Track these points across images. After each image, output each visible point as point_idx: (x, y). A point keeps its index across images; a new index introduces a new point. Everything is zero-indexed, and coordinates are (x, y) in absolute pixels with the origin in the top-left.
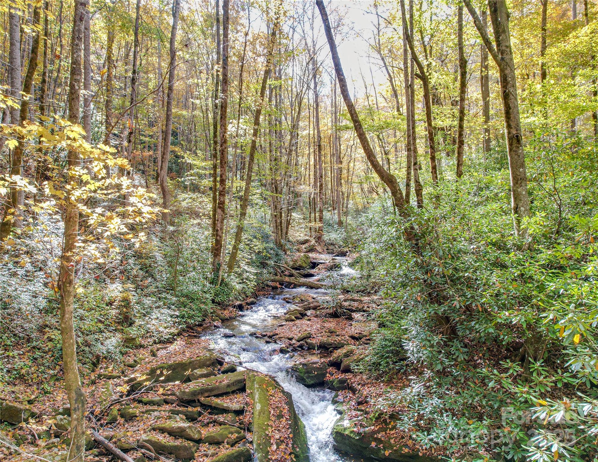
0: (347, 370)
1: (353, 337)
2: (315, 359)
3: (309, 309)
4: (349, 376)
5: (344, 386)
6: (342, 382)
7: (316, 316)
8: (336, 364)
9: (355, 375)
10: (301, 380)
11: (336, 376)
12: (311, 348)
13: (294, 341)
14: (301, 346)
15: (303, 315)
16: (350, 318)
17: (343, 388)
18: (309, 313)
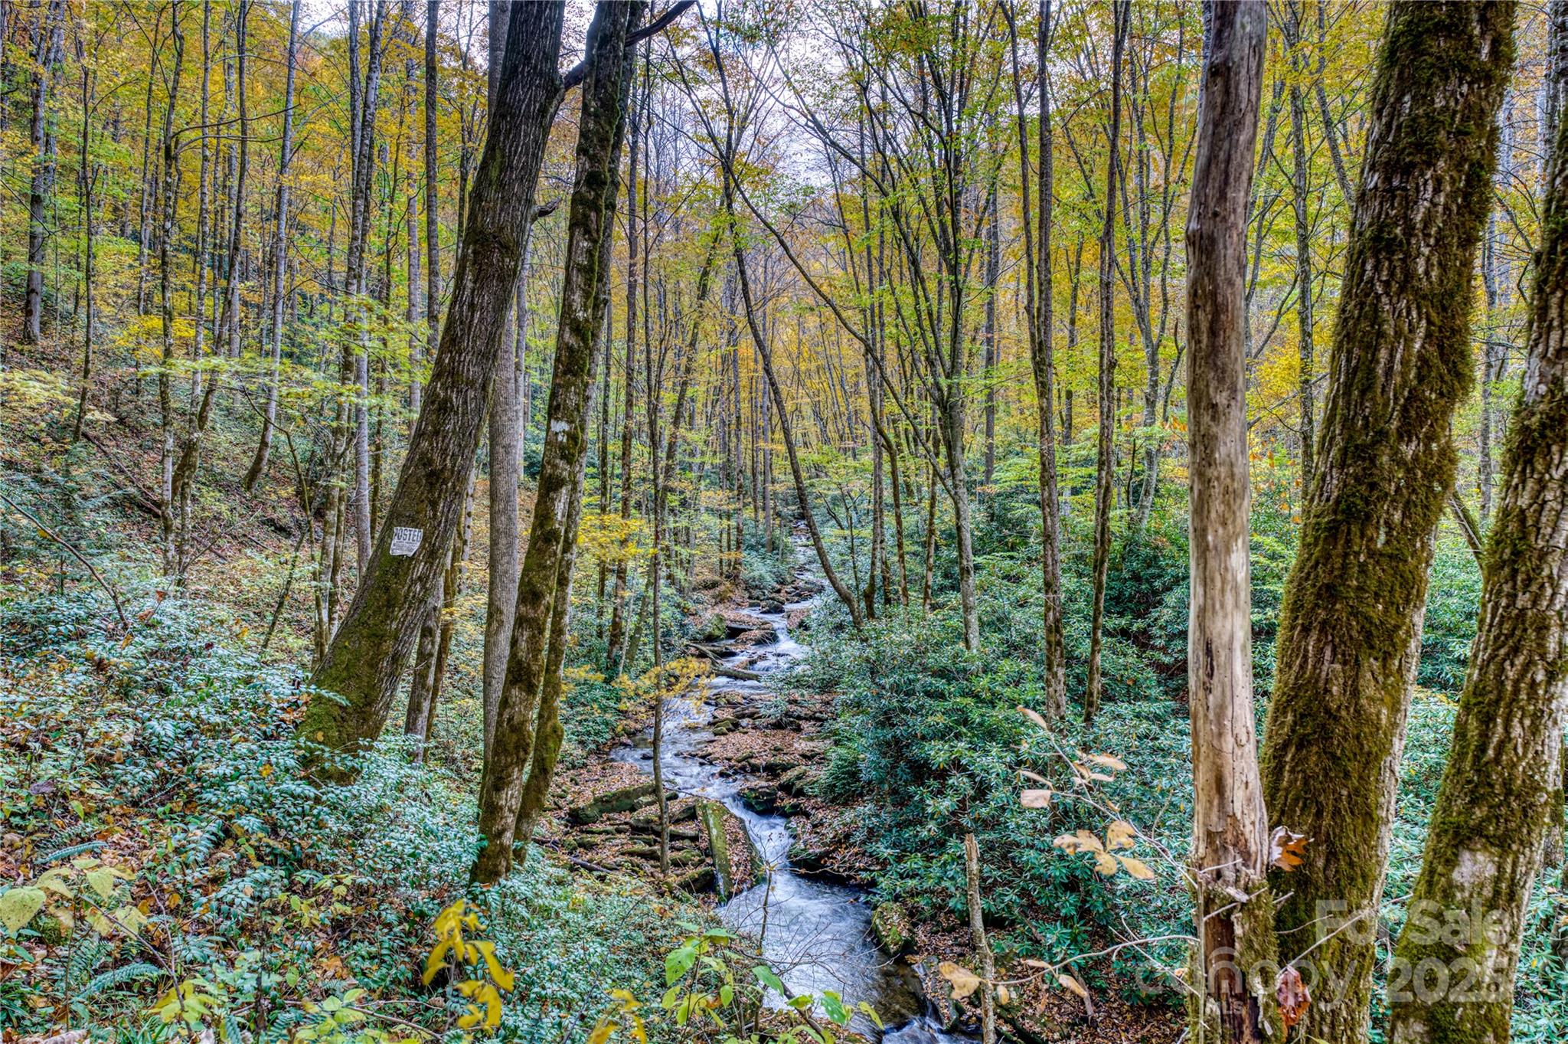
0: (800, 793)
1: (804, 756)
2: (759, 782)
3: (743, 716)
4: (802, 800)
5: (797, 811)
6: (794, 807)
7: (755, 728)
8: (787, 788)
9: (809, 798)
10: (748, 806)
11: (788, 802)
12: (755, 769)
13: (733, 763)
14: (743, 768)
15: (735, 726)
16: (798, 729)
17: (795, 814)
18: (745, 722)
